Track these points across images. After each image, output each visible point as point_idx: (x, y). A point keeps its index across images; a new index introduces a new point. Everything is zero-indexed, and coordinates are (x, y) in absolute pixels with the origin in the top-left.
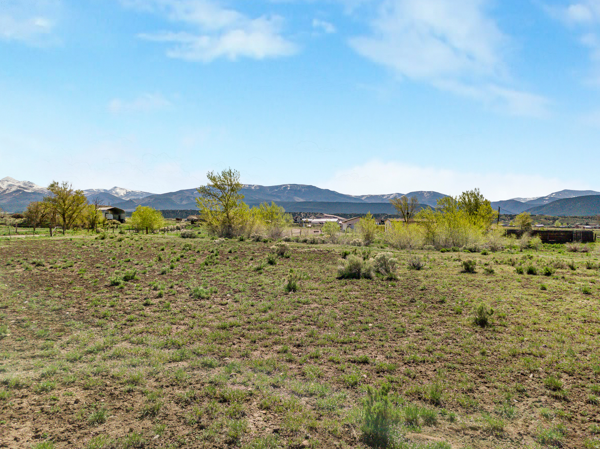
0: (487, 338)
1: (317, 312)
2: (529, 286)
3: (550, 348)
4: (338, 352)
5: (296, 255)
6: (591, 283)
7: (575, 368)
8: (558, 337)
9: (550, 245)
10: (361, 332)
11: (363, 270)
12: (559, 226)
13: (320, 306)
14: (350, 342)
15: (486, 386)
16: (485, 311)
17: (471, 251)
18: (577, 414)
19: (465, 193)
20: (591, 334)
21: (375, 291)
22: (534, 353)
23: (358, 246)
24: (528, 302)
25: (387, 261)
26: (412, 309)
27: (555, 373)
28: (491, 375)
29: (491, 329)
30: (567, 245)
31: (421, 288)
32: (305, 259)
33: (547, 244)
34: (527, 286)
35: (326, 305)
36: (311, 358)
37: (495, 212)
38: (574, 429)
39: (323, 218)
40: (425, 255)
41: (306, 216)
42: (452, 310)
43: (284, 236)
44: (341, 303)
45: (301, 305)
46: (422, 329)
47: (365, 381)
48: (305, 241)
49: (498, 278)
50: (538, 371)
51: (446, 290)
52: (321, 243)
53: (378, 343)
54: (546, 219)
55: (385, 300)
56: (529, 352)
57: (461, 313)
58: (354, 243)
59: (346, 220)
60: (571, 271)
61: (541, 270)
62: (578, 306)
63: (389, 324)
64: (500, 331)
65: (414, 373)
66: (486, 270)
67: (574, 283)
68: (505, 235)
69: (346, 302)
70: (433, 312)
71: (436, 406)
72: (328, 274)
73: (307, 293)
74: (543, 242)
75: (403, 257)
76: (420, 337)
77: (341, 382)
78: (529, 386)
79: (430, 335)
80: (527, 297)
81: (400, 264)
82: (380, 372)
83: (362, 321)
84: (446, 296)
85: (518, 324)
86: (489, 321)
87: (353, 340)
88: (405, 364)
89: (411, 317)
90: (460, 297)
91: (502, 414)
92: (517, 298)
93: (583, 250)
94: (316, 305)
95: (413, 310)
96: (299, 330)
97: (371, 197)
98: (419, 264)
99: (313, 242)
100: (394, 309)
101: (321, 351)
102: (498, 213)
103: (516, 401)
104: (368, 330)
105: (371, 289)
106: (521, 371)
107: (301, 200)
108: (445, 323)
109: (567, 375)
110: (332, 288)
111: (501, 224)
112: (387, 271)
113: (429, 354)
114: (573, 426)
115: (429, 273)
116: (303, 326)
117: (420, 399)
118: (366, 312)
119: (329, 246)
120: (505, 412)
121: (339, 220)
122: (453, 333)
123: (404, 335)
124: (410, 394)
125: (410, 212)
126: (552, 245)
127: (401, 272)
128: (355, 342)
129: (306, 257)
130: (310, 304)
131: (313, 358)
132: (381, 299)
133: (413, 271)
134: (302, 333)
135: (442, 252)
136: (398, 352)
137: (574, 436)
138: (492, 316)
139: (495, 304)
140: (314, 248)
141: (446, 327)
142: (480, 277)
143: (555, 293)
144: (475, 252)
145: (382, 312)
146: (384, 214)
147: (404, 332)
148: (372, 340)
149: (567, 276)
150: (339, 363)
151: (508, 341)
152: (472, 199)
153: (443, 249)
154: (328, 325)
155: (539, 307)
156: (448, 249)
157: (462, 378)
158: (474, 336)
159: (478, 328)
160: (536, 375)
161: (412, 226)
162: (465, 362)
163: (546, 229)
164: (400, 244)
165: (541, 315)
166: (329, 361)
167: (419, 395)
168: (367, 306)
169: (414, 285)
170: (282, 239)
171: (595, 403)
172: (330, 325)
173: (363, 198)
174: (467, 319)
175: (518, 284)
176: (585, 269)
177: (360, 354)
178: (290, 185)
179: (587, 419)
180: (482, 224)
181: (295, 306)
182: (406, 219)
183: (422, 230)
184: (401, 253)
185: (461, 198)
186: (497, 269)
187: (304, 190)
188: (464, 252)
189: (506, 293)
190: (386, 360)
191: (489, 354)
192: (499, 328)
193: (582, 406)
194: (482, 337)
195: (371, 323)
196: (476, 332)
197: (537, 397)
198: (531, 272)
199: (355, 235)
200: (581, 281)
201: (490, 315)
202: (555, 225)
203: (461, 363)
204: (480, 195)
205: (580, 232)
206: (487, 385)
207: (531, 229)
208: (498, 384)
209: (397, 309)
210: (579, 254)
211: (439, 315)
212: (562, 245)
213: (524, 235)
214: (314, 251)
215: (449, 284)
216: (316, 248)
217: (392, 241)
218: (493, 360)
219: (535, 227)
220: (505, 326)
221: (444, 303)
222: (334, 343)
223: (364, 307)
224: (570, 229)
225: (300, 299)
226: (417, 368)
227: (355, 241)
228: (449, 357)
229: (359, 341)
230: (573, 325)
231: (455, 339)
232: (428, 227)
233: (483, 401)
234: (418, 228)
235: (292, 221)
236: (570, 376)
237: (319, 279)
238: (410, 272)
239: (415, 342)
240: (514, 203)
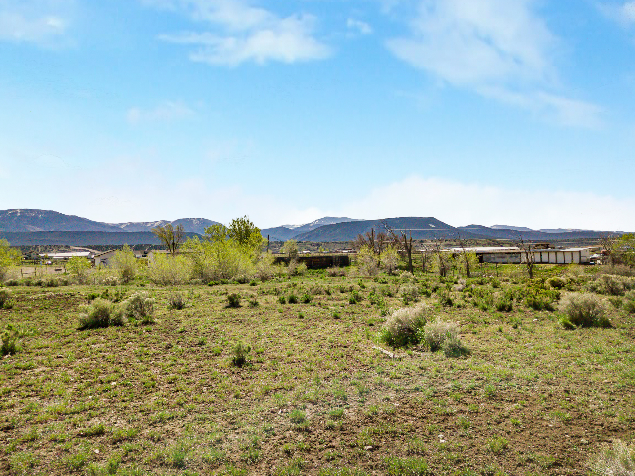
0: (243, 379)
1: (41, 378)
2: (289, 316)
3: (300, 378)
4: (65, 426)
5: (24, 303)
6: (342, 306)
7: (319, 396)
8: (308, 366)
9: (314, 270)
10: (101, 394)
11: (112, 316)
12: (323, 252)
13: (47, 370)
14: (84, 411)
15: (236, 433)
16: (242, 349)
17: (241, 282)
18: (316, 443)
19: (235, 221)
20: (336, 358)
21: (125, 340)
22: (286, 387)
23: (112, 285)
24: (286, 333)
25: (143, 302)
26: (166, 358)
27: (301, 404)
28: (242, 419)
29: (248, 368)
30: (328, 270)
31: (180, 330)
32: (36, 308)
33: (312, 270)
34: (287, 316)
35: (57, 366)
36: (24, 442)
37: (265, 239)
38: (311, 460)
39: (70, 252)
40: (190, 291)
41: (46, 250)
42: (211, 352)
43: (7, 280)
44: (79, 360)
45: (19, 371)
46: (175, 379)
47: (96, 458)
48: (39, 284)
49: (261, 311)
50: (286, 405)
51: (207, 330)
52: (62, 285)
53: (120, 405)
54: (311, 245)
55: (137, 349)
56: (281, 387)
57: (220, 354)
58: (107, 282)
59: (101, 253)
60: (327, 296)
61: (301, 297)
62: (328, 331)
63: (137, 379)
64: (257, 368)
65: (159, 434)
66: (250, 302)
67: (327, 308)
68: (274, 263)
69: (86, 359)
70: (190, 357)
71: (179, 468)
72: (66, 326)
73: (31, 354)
74: (308, 268)
75: (165, 295)
76: (172, 389)
77: (63, 467)
78: (277, 423)
79: (182, 384)
80: (285, 328)
81: (160, 304)
82: (117, 441)
83: (103, 380)
84: (207, 336)
85: (275, 358)
86: (247, 360)
87: (87, 407)
88: (150, 425)
89: (164, 366)
90: (221, 335)
91: (247, 460)
92: (277, 330)
93: (341, 273)
94: (43, 368)
95: (168, 358)
96: (12, 406)
97: (132, 225)
98: (180, 302)
99: (51, 284)
100: (145, 360)
101: (41, 430)
102: (267, 241)
103: (263, 443)
104: (110, 390)
105: (120, 337)
106: (271, 409)
107: (38, 229)
108: (202, 367)
109: (312, 404)
110: (69, 343)
111: (270, 252)
112: (143, 314)
113: (180, 408)
114: (310, 457)
115: (190, 311)
116: (19, 399)
117: (161, 464)
118: (110, 369)
119: (74, 288)
120: (251, 457)
121: (91, 253)
122: (209, 378)
123: (153, 390)
124: (151, 461)
125: (175, 242)
126: (316, 271)
127: (158, 313)
128: (89, 409)
129: (38, 305)
130: (33, 368)
131: (27, 442)
132: (132, 349)
133: (173, 310)
134: (16, 411)
135: (210, 285)
136: (144, 411)
137: (311, 468)
138: (250, 353)
139: (255, 339)
140: (51, 291)
141: (203, 372)
142: (244, 311)
143: (311, 321)
144: (244, 283)
145: (130, 365)
146: (148, 245)
147: (153, 386)
148: (113, 402)
149: (323, 302)
150: (63, 441)
151: (262, 379)
152: (243, 227)
153: (212, 282)
154: (56, 393)
155: (296, 337)
156: (217, 282)
157: (211, 429)
158: (230, 379)
159: (235, 369)
160: (285, 411)
161: (179, 258)
162: (217, 410)
163: (310, 255)
164: (164, 280)
165: (297, 345)
166: (50, 441)
167: (161, 460)
168: (112, 361)
169: (172, 327)
170: (5, 282)
171: (332, 428)
172: (58, 392)
173: (122, 227)
174: (225, 360)
175: (280, 314)
176: (339, 293)
177: (95, 424)
178: (20, 210)
179: (324, 446)
180: (253, 253)
181: (10, 375)
182: (172, 251)
183: (189, 262)
184: (163, 290)
185: (231, 226)
186: (261, 301)
187: (42, 217)
188: (233, 283)
189: (267, 325)
190: (127, 424)
191: (242, 396)
192: (256, 366)
193: (321, 434)
194: (238, 378)
195: (115, 381)
196: (233, 373)
197: (282, 434)
198: (293, 300)
199: (110, 272)
200: (334, 305)
201: (247, 353)
202: (319, 251)
203: (213, 412)
204: (250, 222)
205: (338, 257)
206: (237, 431)
207: (298, 256)
208: (247, 428)
209: (150, 359)
210: (337, 278)
211: (197, 360)
212: (324, 270)
213: (291, 262)
214: (51, 297)
215: (212, 323)
216: (54, 292)
217: (154, 277)
218: (247, 402)
219: (303, 253)
220: (262, 362)
221: (204, 344)
222: (60, 415)
223: (109, 362)
224: (331, 255)
225: (19, 364)
226: (164, 427)
227: (108, 280)
228: (202, 407)
229: (96, 406)
230: (321, 352)
231: (211, 385)
232: (195, 259)
233: (230, 450)
234: (184, 259)
235: (23, 257)
236: (314, 404)
237: (53, 333)
238: (170, 312)
239: (165, 396)
240: (284, 230)
